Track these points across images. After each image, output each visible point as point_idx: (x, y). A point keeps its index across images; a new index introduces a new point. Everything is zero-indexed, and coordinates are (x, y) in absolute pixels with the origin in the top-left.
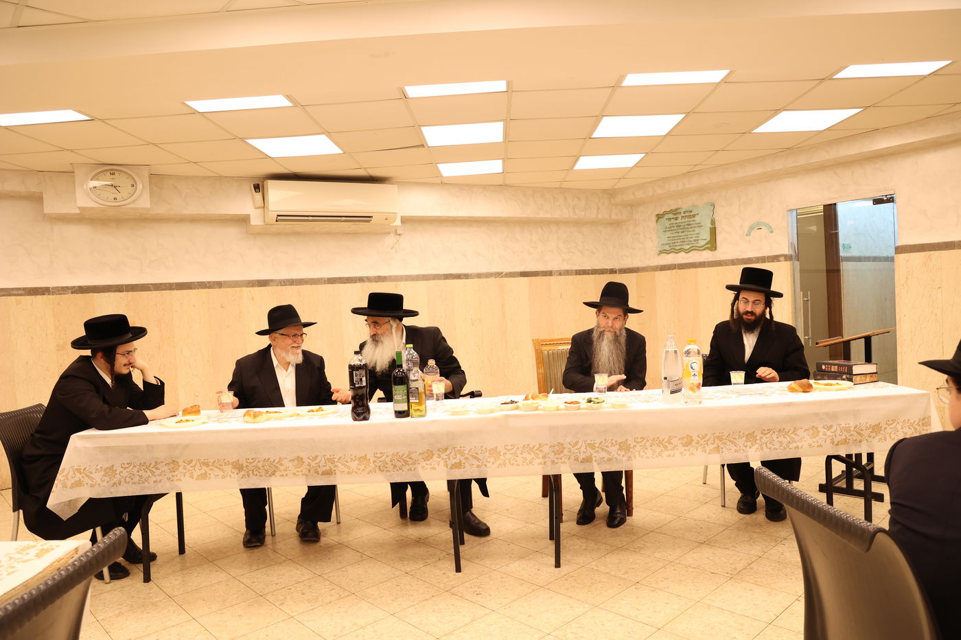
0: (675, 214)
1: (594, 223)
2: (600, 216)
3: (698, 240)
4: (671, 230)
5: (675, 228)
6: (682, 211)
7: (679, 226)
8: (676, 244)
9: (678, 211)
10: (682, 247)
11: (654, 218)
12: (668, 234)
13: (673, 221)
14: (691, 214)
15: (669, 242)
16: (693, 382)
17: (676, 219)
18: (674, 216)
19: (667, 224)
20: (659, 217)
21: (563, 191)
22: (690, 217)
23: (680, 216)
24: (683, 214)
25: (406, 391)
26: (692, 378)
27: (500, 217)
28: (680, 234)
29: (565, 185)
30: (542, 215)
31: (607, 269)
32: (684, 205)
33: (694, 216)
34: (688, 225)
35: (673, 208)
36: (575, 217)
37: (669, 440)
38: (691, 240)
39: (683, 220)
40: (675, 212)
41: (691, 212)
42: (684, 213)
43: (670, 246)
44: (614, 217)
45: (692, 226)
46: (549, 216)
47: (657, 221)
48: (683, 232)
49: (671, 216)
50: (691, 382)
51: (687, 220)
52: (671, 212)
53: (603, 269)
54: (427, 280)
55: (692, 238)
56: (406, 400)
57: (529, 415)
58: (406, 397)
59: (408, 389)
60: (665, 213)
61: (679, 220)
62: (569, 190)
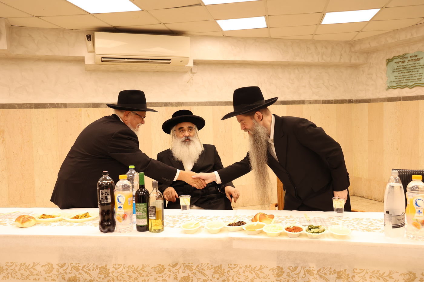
0: (403, 58)
1: (337, 66)
2: (342, 61)
3: (421, 78)
4: (399, 71)
5: (402, 69)
6: (409, 56)
7: (406, 68)
8: (402, 82)
9: (406, 56)
10: (407, 84)
11: (385, 62)
12: (396, 74)
13: (400, 64)
14: (416, 58)
15: (396, 80)
16: (418, 218)
17: (403, 62)
18: (402, 60)
19: (396, 66)
20: (389, 61)
21: (315, 42)
22: (415, 60)
23: (406, 60)
24: (409, 59)
25: (146, 209)
26: (417, 214)
27: (267, 61)
28: (406, 74)
29: (316, 37)
30: (298, 60)
31: (346, 100)
32: (411, 51)
33: (419, 60)
34: (413, 67)
35: (401, 53)
36: (323, 61)
37: (390, 274)
38: (415, 78)
39: (410, 63)
40: (403, 57)
41: (416, 56)
42: (411, 57)
43: (397, 83)
44: (353, 61)
45: (417, 67)
46: (303, 60)
47: (387, 64)
48: (409, 72)
49: (399, 60)
50: (415, 218)
51: (412, 62)
52: (399, 57)
53: (343, 100)
54: (212, 105)
55: (415, 77)
56: (146, 216)
57: (251, 240)
58: (145, 214)
59: (148, 206)
60: (394, 58)
61: (406, 63)
62: (319, 41)
